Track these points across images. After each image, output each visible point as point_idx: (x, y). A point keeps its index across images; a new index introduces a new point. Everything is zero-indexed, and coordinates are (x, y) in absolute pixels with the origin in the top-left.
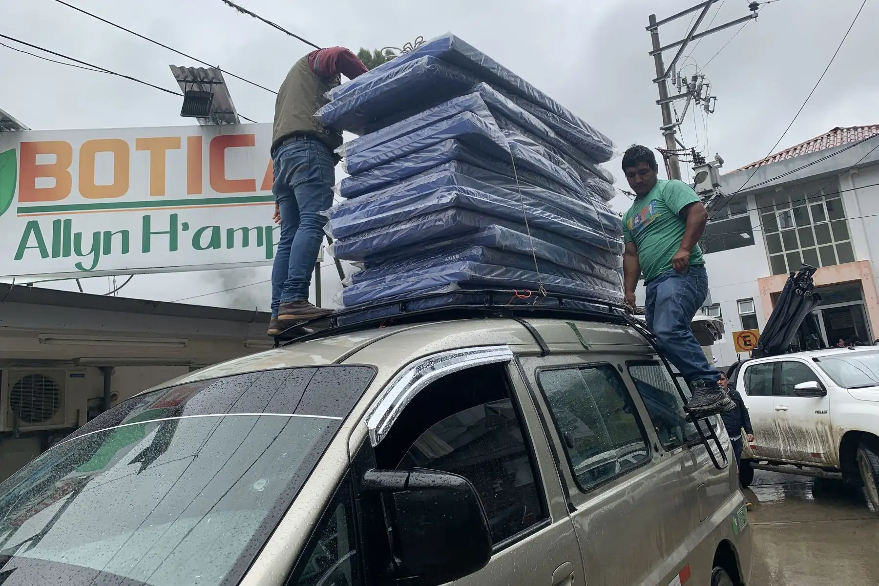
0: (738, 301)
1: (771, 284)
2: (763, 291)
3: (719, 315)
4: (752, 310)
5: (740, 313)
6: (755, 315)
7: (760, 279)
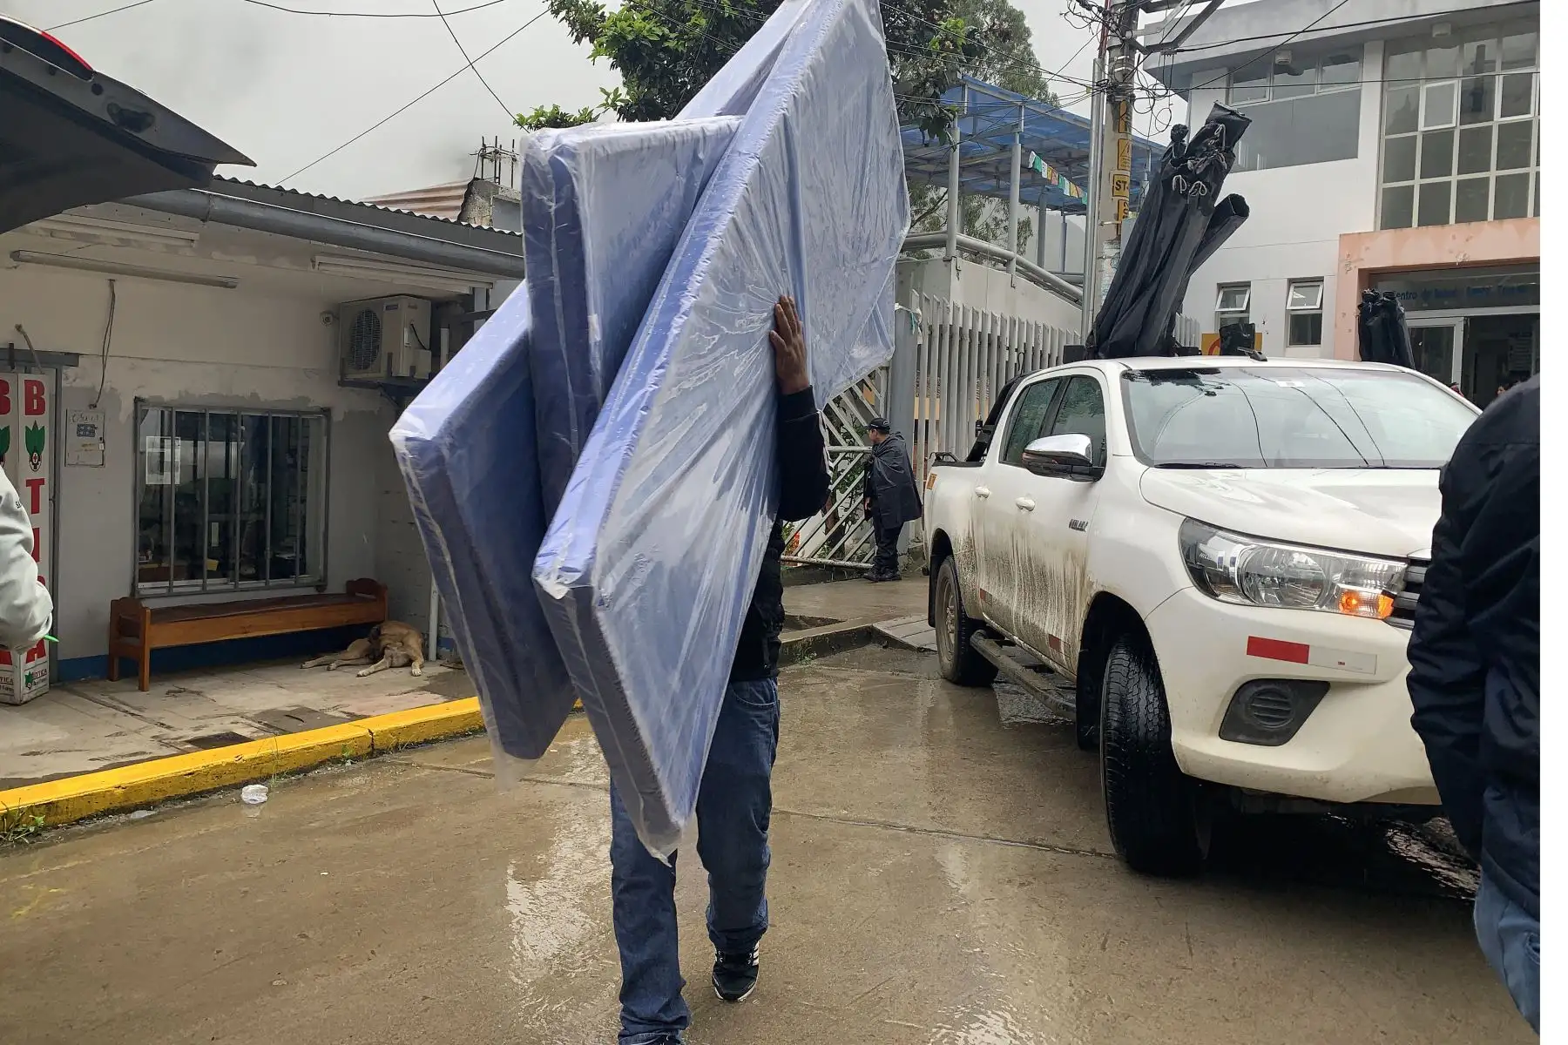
0: (1291, 281)
1: (1367, 248)
2: (1345, 262)
3: (1244, 309)
4: (1315, 304)
5: (1289, 307)
6: (1320, 316)
7: (1345, 235)
